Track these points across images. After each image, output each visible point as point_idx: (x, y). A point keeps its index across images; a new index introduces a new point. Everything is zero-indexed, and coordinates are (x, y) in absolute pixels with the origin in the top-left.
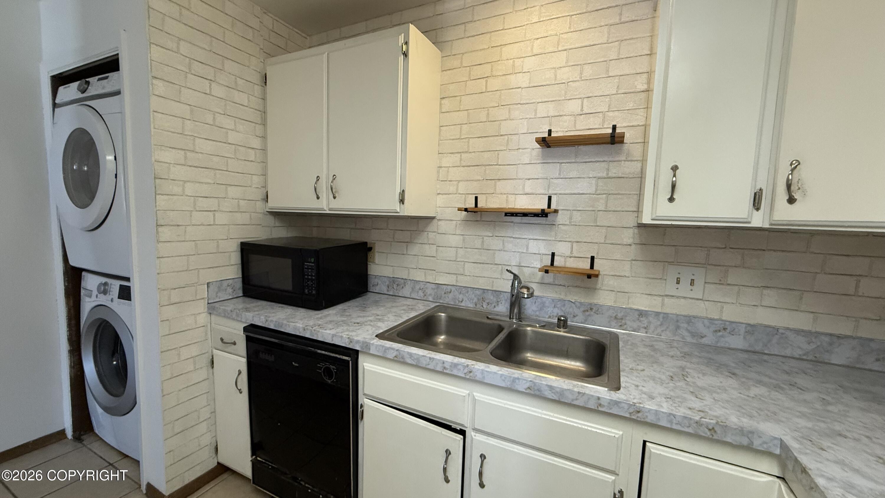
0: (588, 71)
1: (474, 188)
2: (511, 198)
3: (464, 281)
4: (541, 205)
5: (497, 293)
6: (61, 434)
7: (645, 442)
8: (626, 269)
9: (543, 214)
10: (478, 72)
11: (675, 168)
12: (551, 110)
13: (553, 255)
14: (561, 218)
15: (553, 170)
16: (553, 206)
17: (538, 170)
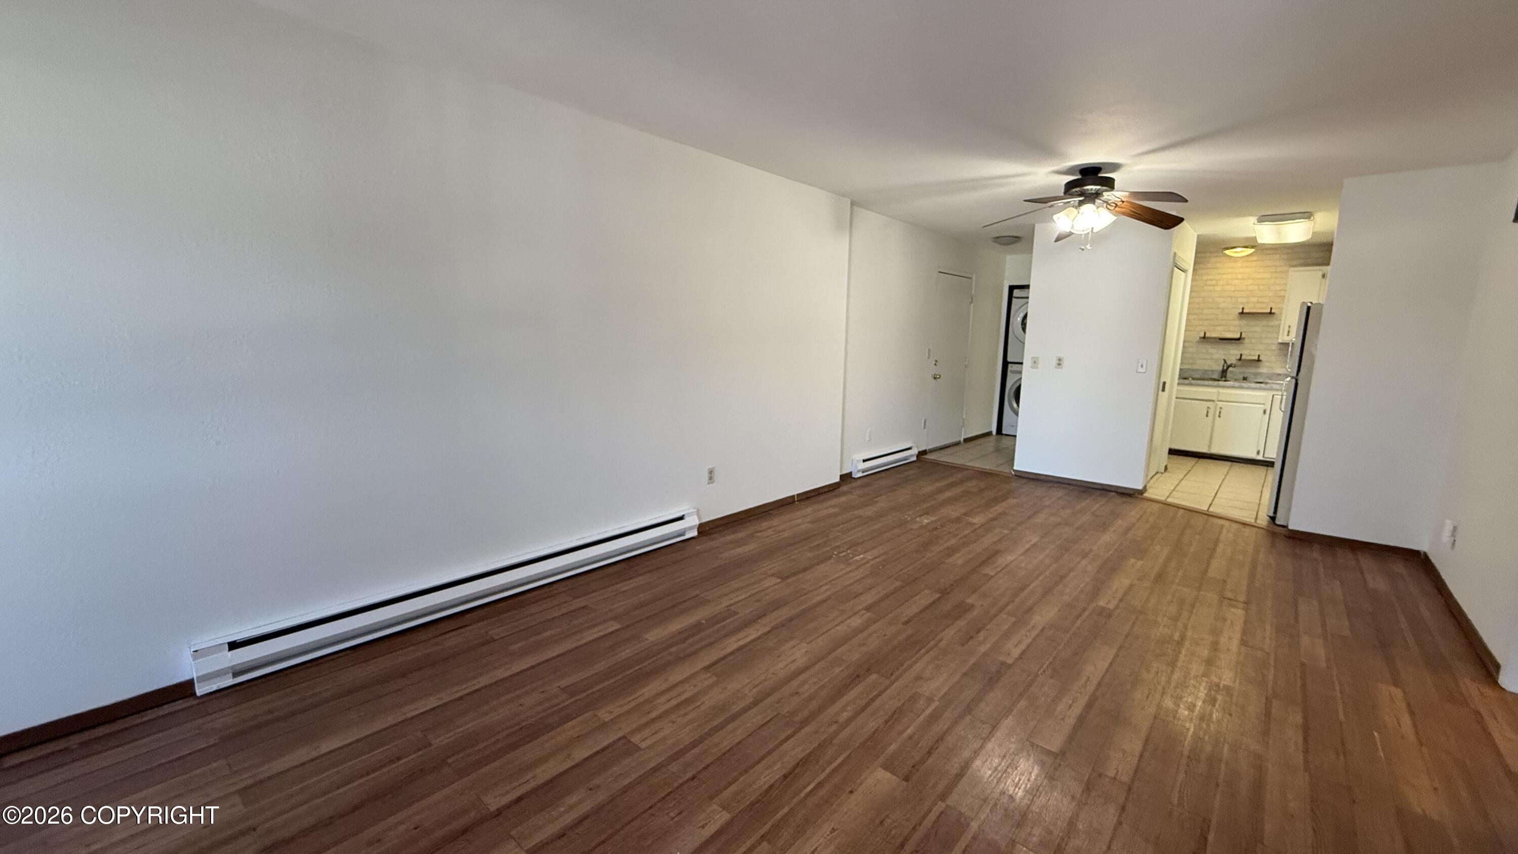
0: (1262, 287)
1: (1204, 329)
2: (1223, 333)
3: (1195, 367)
4: (1238, 336)
5: (1213, 371)
6: (989, 434)
7: (1273, 396)
8: (1273, 359)
9: (1239, 339)
10: (1209, 283)
11: (1289, 327)
12: (1244, 300)
13: (1241, 355)
14: (1246, 341)
15: (1244, 322)
16: (1243, 336)
17: (1237, 322)
